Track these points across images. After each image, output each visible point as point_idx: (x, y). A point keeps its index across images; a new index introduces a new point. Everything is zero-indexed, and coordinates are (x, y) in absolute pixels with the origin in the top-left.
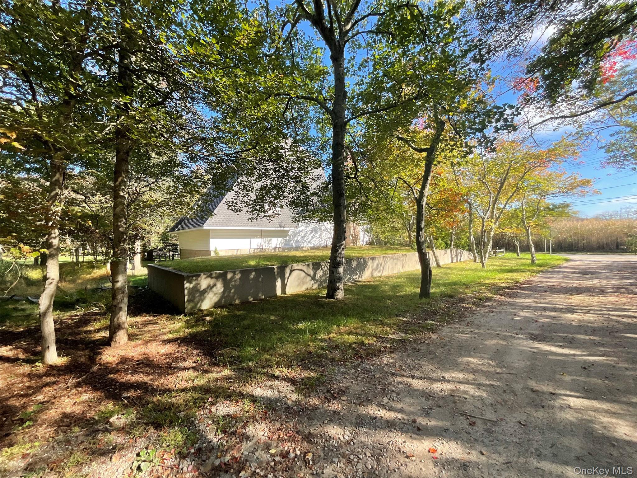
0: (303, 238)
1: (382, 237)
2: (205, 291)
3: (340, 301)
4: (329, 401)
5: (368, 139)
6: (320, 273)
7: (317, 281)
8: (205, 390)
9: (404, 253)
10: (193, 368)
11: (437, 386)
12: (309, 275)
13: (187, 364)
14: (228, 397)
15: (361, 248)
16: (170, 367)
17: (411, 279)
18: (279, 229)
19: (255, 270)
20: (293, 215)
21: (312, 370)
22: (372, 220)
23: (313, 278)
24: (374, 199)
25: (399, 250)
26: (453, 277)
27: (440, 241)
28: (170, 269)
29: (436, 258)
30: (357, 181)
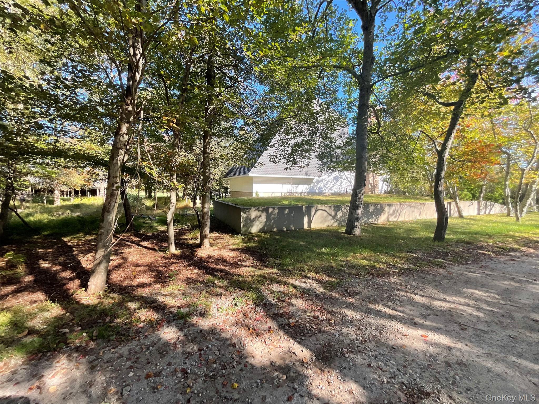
0: (325, 186)
1: (402, 187)
2: (254, 220)
3: (356, 237)
4: (346, 297)
5: (393, 97)
6: (339, 214)
7: (337, 220)
8: (263, 277)
9: (422, 202)
10: (252, 266)
11: (437, 304)
12: (330, 215)
13: (247, 264)
14: (278, 283)
15: (379, 196)
16: (237, 264)
17: (426, 225)
18: (305, 177)
19: (289, 208)
20: (318, 166)
21: (334, 277)
22: (392, 171)
23: (334, 217)
24: (395, 152)
25: (417, 199)
26: (476, 227)
27: (465, 192)
28: (230, 203)
29: (458, 208)
30: (379, 135)
